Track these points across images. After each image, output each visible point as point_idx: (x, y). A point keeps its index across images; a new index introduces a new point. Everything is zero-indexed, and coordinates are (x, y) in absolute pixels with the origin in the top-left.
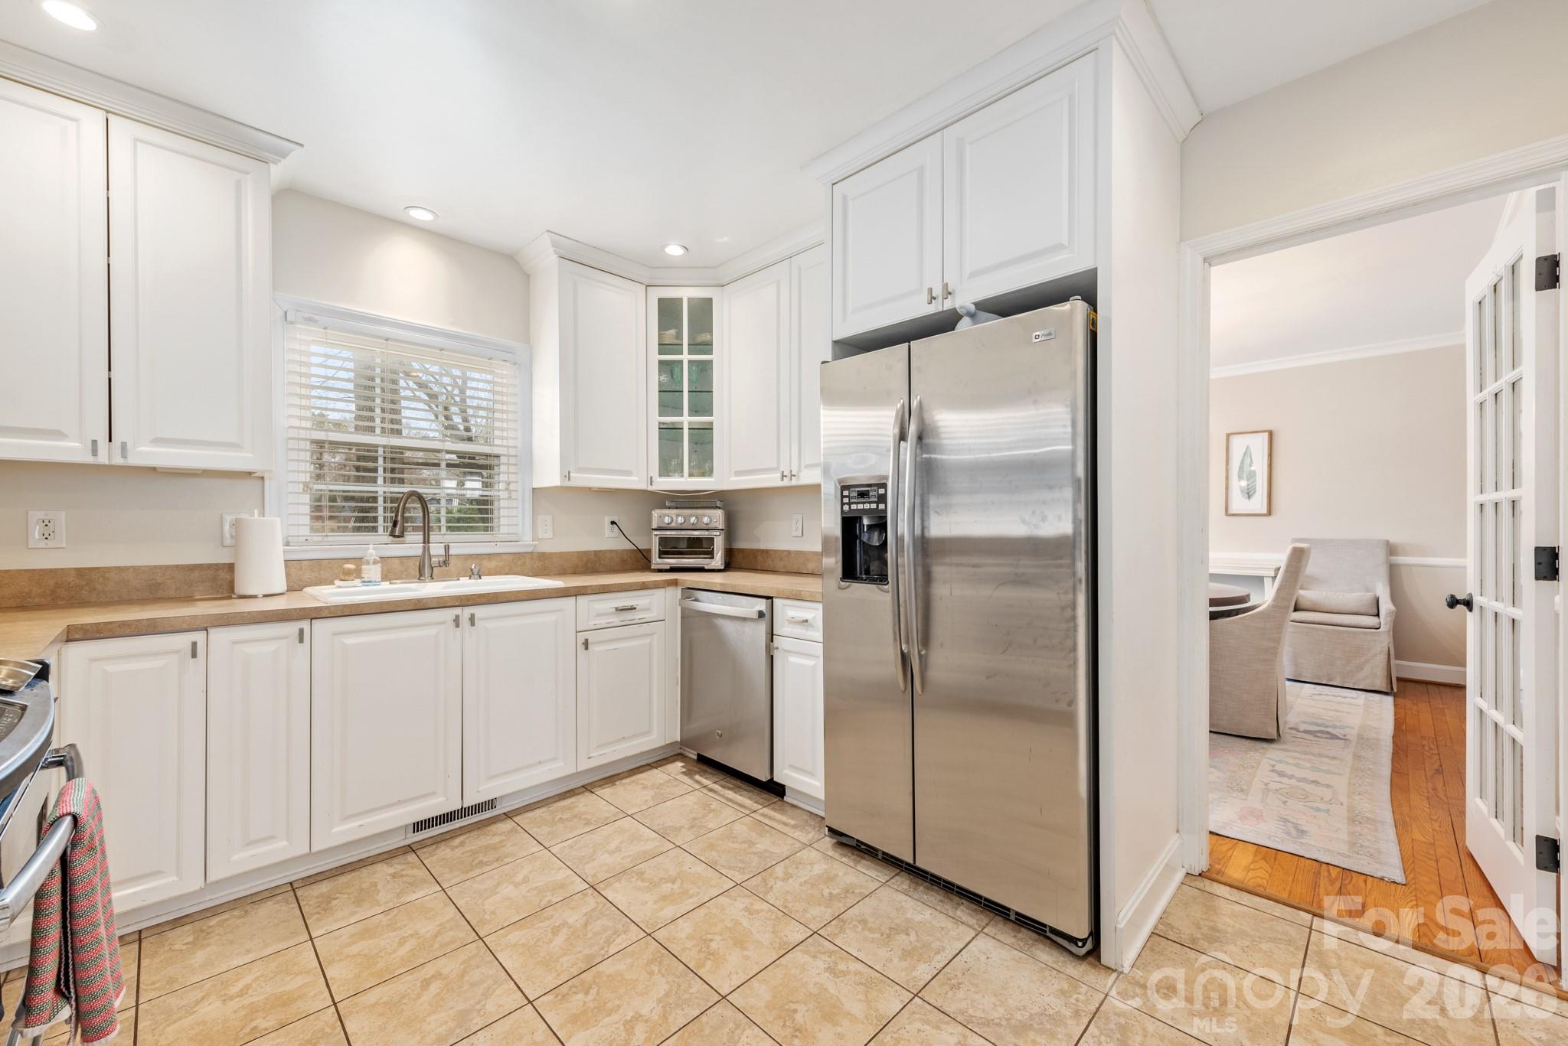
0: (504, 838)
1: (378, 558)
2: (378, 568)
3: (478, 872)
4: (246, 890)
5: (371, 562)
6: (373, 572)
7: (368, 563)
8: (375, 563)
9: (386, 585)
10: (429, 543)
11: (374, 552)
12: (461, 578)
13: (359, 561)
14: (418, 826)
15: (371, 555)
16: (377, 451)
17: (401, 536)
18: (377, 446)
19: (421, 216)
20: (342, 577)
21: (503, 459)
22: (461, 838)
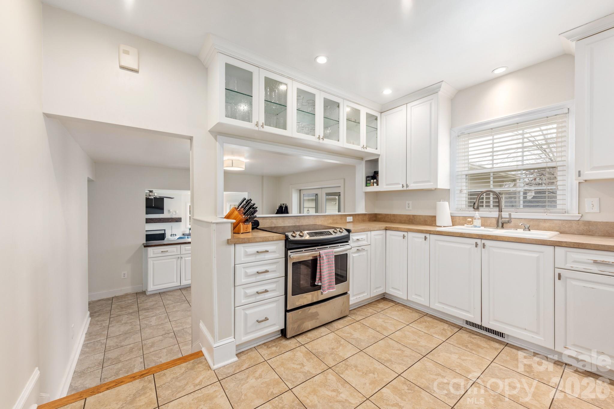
0: (488, 347)
1: (479, 218)
2: (480, 221)
3: (461, 346)
4: (419, 308)
5: (477, 218)
6: (478, 222)
7: (475, 219)
8: (478, 219)
9: (482, 228)
10: (501, 212)
11: (478, 215)
12: (518, 229)
13: (472, 217)
14: (467, 322)
15: (477, 216)
16: (490, 175)
17: (478, 208)
18: (489, 173)
19: (500, 71)
20: (468, 224)
21: (559, 168)
22: (476, 336)
